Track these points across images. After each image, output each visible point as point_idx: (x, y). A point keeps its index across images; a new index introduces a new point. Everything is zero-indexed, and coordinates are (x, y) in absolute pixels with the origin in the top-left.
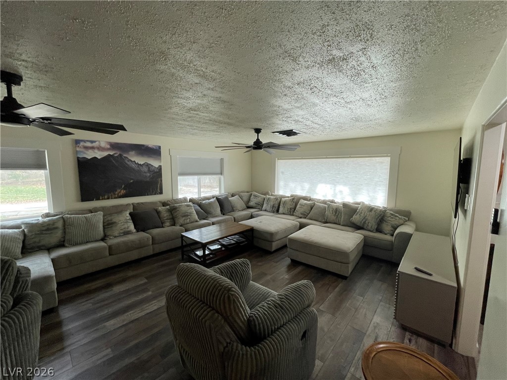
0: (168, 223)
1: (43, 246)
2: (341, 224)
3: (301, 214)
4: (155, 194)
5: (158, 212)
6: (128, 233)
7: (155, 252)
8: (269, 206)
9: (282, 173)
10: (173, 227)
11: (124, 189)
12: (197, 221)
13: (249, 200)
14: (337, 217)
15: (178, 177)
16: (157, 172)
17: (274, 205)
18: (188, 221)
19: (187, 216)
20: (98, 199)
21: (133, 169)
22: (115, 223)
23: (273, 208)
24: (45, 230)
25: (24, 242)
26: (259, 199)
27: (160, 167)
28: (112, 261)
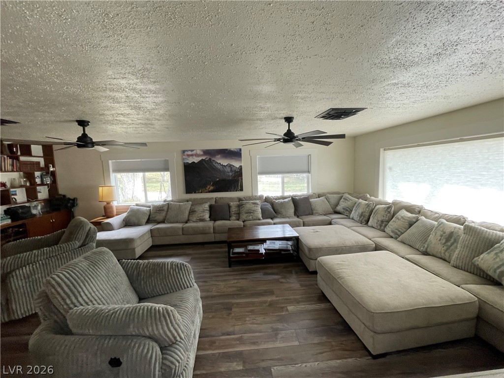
0: (234, 217)
1: (156, 220)
2: (452, 262)
3: (393, 232)
4: (236, 191)
5: (229, 207)
6: (202, 220)
7: (216, 240)
8: (357, 213)
9: (390, 169)
10: (237, 221)
11: (212, 185)
12: (259, 220)
13: (337, 204)
14: (447, 249)
15: (258, 176)
16: (238, 172)
17: (362, 213)
18: (251, 217)
19: (251, 213)
20: (195, 193)
21: (219, 170)
22: (195, 211)
23: (360, 217)
24: (159, 211)
25: (149, 216)
26: (349, 203)
27: (241, 167)
28: (183, 239)
